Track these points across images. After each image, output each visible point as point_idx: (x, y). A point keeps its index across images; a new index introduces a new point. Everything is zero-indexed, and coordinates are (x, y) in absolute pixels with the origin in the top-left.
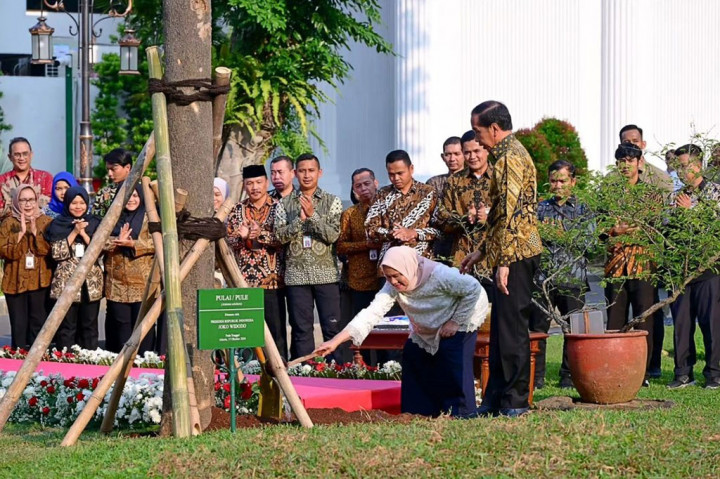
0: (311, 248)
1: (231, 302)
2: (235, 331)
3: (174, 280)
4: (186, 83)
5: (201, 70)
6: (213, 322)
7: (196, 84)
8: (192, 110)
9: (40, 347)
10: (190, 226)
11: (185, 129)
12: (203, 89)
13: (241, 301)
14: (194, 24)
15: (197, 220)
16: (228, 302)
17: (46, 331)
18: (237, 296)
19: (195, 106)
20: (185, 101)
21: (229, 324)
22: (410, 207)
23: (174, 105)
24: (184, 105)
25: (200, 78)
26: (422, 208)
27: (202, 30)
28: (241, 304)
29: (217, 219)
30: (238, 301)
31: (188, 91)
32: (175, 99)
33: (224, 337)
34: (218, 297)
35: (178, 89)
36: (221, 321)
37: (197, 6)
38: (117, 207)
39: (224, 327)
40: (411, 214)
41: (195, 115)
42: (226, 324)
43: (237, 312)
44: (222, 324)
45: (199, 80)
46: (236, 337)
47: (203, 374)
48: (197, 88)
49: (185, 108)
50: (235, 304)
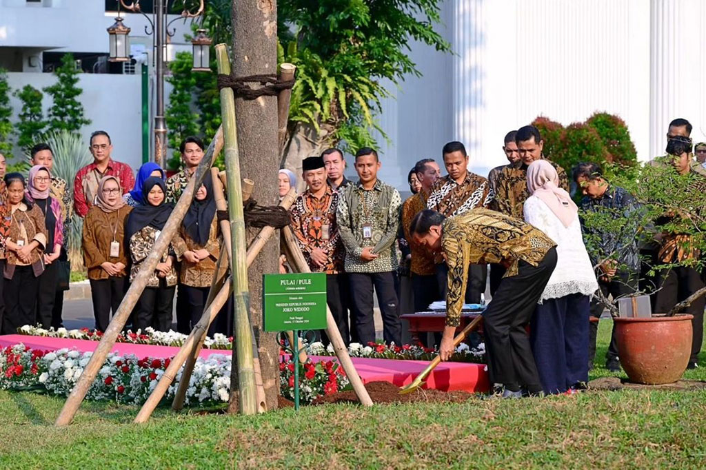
0: (370, 238)
1: (295, 286)
2: (300, 314)
3: (241, 265)
4: (253, 79)
5: (267, 66)
6: (277, 305)
7: (262, 79)
8: (258, 105)
9: (115, 329)
10: (256, 214)
11: (252, 122)
12: (268, 84)
13: (305, 285)
14: (260, 23)
15: (263, 209)
16: (292, 286)
18: (300, 281)
19: (261, 100)
20: (251, 96)
21: (293, 307)
22: (465, 197)
23: (241, 99)
24: (250, 99)
25: (266, 73)
26: (476, 198)
27: (268, 28)
28: (304, 288)
29: (283, 208)
30: (302, 286)
31: (255, 86)
32: (242, 94)
33: (288, 320)
34: (282, 281)
35: (245, 84)
36: (286, 305)
37: (264, 5)
38: (188, 196)
39: (288, 310)
40: (465, 203)
41: (261, 109)
42: (290, 307)
43: (301, 296)
44: (287, 307)
45: (265, 76)
46: (299, 320)
47: (268, 355)
48: (263, 83)
49: (252, 101)
50: (298, 288)
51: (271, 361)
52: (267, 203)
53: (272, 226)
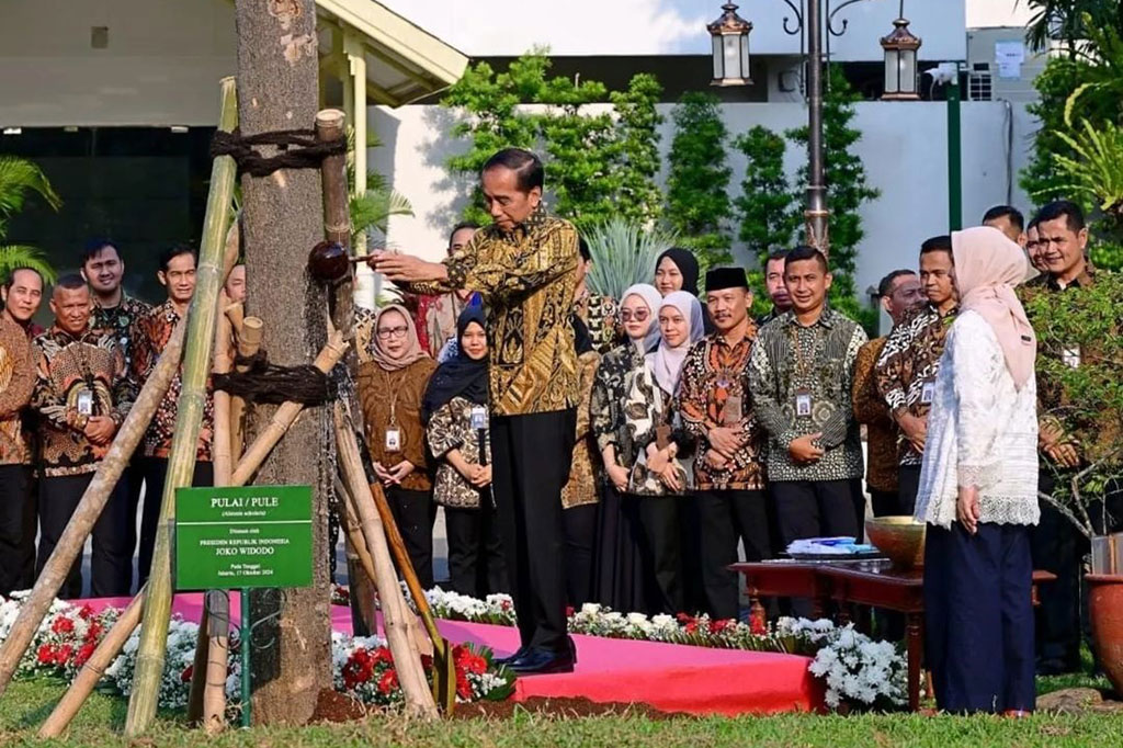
1: (244, 509)
2: (252, 560)
4: (264, 139)
5: (290, 115)
6: (203, 542)
7: (280, 139)
8: (274, 184)
9: (47, 582)
10: (273, 380)
11: (264, 215)
12: (292, 147)
13: (264, 508)
14: (275, 38)
15: (284, 370)
16: (236, 509)
17: (57, 554)
18: (254, 501)
19: (279, 176)
20: (264, 169)
21: (238, 546)
23: (247, 176)
24: (261, 175)
25: (289, 128)
27: (291, 46)
28: (263, 513)
29: (315, 368)
30: (257, 508)
31: (268, 152)
32: (250, 167)
33: (228, 569)
34: (214, 501)
35: (253, 148)
36: (221, 542)
37: (280, 7)
39: (227, 552)
41: (280, 191)
42: (232, 546)
43: (255, 526)
44: (225, 546)
45: (285, 133)
46: (253, 570)
47: (298, 632)
48: (283, 147)
49: (265, 180)
50: (250, 513)
51: (303, 642)
52: (293, 360)
53: (298, 401)
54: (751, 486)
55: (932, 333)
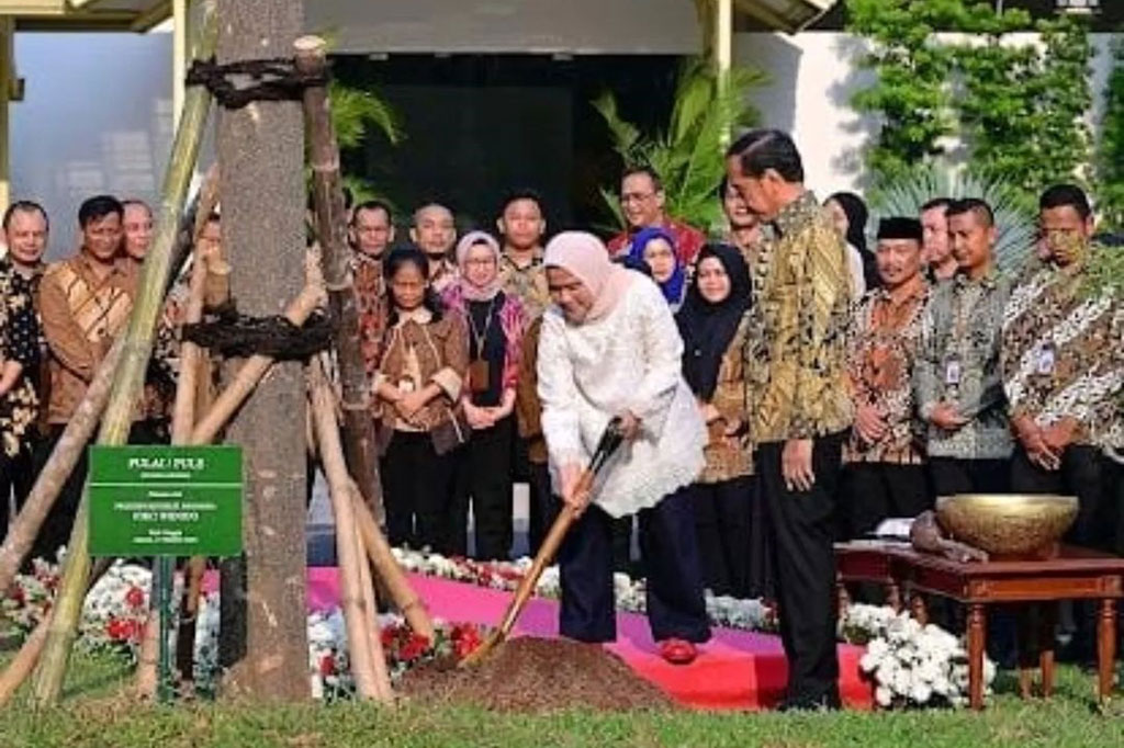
1: (164, 471)
2: (173, 526)
4: (236, 68)
5: (265, 42)
6: (120, 506)
7: (255, 68)
8: (248, 117)
10: (235, 332)
12: (268, 78)
13: (188, 470)
15: (254, 321)
16: (157, 470)
18: (178, 461)
19: (252, 109)
20: (234, 101)
21: (159, 511)
23: (223, 108)
24: (234, 108)
25: (264, 57)
28: (186, 476)
30: (180, 469)
31: (241, 82)
32: (220, 97)
33: (147, 535)
34: (132, 461)
35: (227, 78)
36: (140, 506)
39: (146, 516)
41: (253, 124)
42: (150, 511)
43: (178, 489)
44: (143, 511)
45: (261, 62)
46: (174, 537)
47: (265, 606)
48: (257, 77)
49: (239, 111)
50: (172, 475)
51: (272, 620)
52: (263, 310)
53: (265, 354)
54: (905, 460)
55: (1054, 295)
